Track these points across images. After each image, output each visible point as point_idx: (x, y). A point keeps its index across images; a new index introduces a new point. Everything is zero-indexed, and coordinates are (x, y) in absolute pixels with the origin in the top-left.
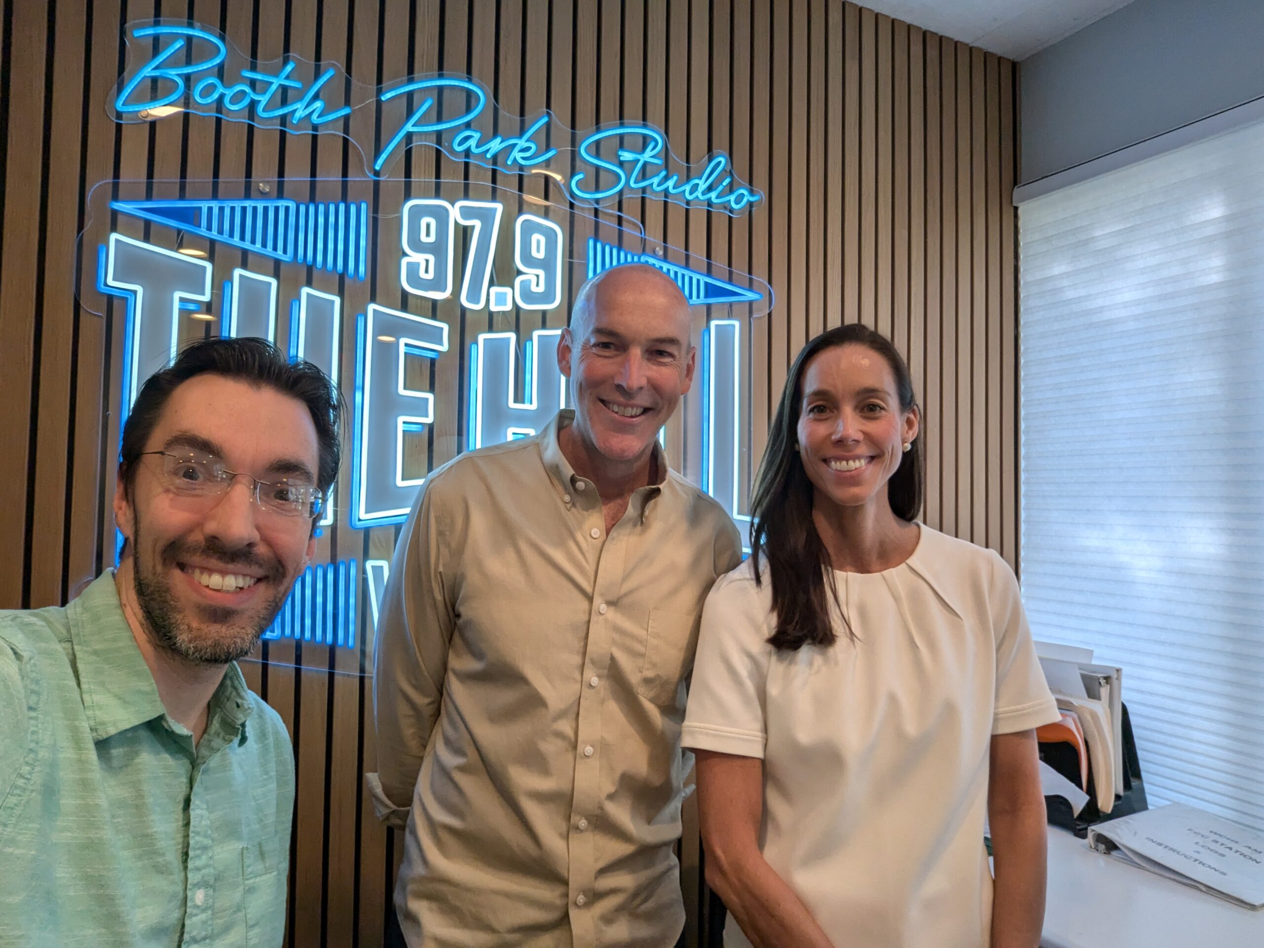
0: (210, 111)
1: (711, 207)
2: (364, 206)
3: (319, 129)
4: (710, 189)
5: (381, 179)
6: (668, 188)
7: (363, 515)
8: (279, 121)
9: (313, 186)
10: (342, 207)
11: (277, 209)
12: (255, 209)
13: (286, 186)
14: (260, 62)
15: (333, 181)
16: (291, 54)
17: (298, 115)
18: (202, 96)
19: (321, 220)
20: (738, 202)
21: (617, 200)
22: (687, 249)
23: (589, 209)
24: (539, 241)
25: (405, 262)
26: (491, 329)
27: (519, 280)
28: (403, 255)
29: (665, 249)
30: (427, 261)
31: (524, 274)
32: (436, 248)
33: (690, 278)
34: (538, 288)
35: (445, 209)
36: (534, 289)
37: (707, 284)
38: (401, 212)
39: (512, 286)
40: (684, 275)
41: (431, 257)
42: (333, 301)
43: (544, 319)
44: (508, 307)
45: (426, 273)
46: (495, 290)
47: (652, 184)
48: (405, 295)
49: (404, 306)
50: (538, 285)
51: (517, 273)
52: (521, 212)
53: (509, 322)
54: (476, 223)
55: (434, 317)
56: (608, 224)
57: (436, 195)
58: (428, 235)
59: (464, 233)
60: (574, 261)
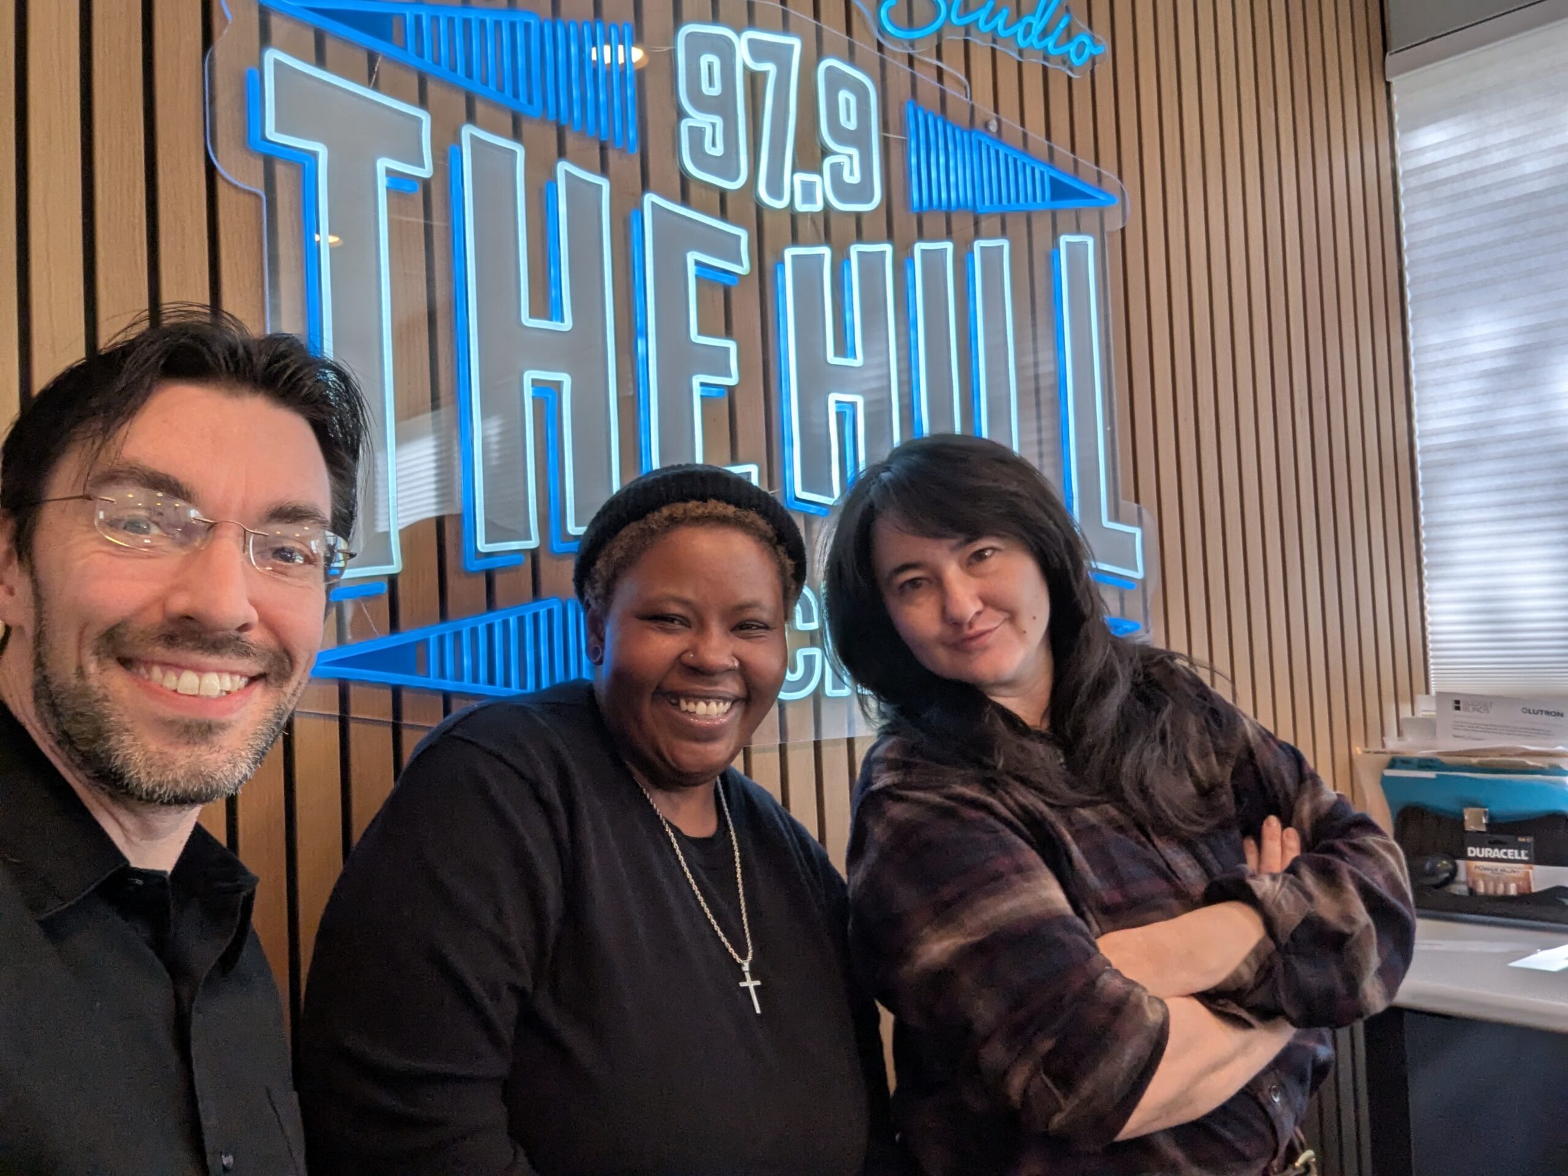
1: (1048, 62)
4: (1044, 34)
6: (996, 28)
11: (513, 26)
12: (483, 23)
20: (1079, 54)
21: (936, 43)
22: (1023, 124)
23: (902, 53)
24: (848, 102)
25: (685, 125)
26: (795, 241)
27: (827, 162)
28: (681, 114)
29: (999, 121)
30: (714, 125)
31: (834, 153)
32: (722, 106)
33: (1033, 170)
34: (852, 177)
35: (730, 44)
36: (847, 178)
37: (1052, 179)
38: (675, 43)
39: (820, 173)
40: (1024, 165)
41: (718, 121)
42: (599, 187)
43: (859, 227)
44: (818, 207)
45: (714, 144)
46: (800, 177)
47: (977, 21)
48: (685, 179)
49: (685, 199)
50: (852, 173)
51: (825, 152)
52: (820, 56)
53: (817, 231)
54: (770, 68)
55: (723, 215)
56: (927, 79)
57: (715, 19)
58: (711, 83)
59: (754, 81)
60: (891, 136)
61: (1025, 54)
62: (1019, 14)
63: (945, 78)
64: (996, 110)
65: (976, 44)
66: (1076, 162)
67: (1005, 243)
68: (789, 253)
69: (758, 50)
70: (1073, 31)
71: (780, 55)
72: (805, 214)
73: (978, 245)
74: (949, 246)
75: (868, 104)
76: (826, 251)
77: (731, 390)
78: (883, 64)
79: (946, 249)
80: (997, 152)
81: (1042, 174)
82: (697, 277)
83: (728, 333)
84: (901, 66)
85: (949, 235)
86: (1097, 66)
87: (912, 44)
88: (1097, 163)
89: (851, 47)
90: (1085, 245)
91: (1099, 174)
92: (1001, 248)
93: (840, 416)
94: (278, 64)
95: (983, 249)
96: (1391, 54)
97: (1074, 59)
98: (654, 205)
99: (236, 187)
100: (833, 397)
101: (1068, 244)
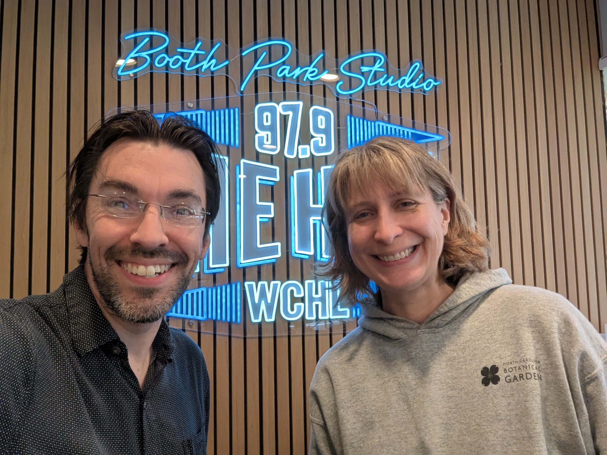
0: (163, 70)
1: (413, 91)
2: (237, 110)
3: (214, 73)
4: (412, 81)
5: (244, 95)
6: (388, 84)
7: (242, 261)
8: (195, 72)
9: (213, 101)
10: (227, 111)
11: (197, 115)
13: (200, 103)
14: (185, 43)
15: (222, 98)
16: (199, 37)
17: (204, 68)
18: (159, 63)
19: (217, 119)
20: (427, 86)
21: (361, 93)
22: (401, 115)
23: (347, 99)
24: (321, 120)
25: (257, 136)
26: (300, 167)
27: (312, 141)
28: (257, 133)
29: (389, 117)
30: (267, 135)
31: (315, 137)
32: (272, 129)
33: (404, 131)
34: (322, 144)
35: (275, 108)
36: (320, 145)
37: (412, 133)
38: (254, 111)
39: (310, 145)
41: (269, 133)
42: (225, 160)
43: (326, 160)
44: (308, 155)
45: (267, 140)
46: (301, 147)
47: (380, 82)
48: (258, 153)
49: (257, 159)
50: (322, 142)
51: (313, 137)
52: (312, 105)
53: (308, 163)
55: (272, 163)
56: (357, 106)
57: (271, 100)
58: (267, 121)
59: (284, 119)
60: (341, 128)
61: (402, 90)
62: (400, 77)
63: (366, 105)
64: (388, 113)
65: (380, 91)
66: (426, 126)
68: (296, 172)
69: (285, 108)
70: (426, 77)
71: (294, 109)
72: (303, 159)
75: (330, 119)
76: (310, 170)
77: (273, 219)
78: (338, 104)
80: (387, 127)
81: (408, 132)
82: (259, 184)
83: (272, 200)
84: (346, 103)
86: (437, 89)
87: (351, 95)
88: (437, 125)
89: (325, 101)
91: (437, 129)
93: (315, 225)
96: (602, 59)
97: (426, 89)
98: (244, 163)
100: (312, 219)
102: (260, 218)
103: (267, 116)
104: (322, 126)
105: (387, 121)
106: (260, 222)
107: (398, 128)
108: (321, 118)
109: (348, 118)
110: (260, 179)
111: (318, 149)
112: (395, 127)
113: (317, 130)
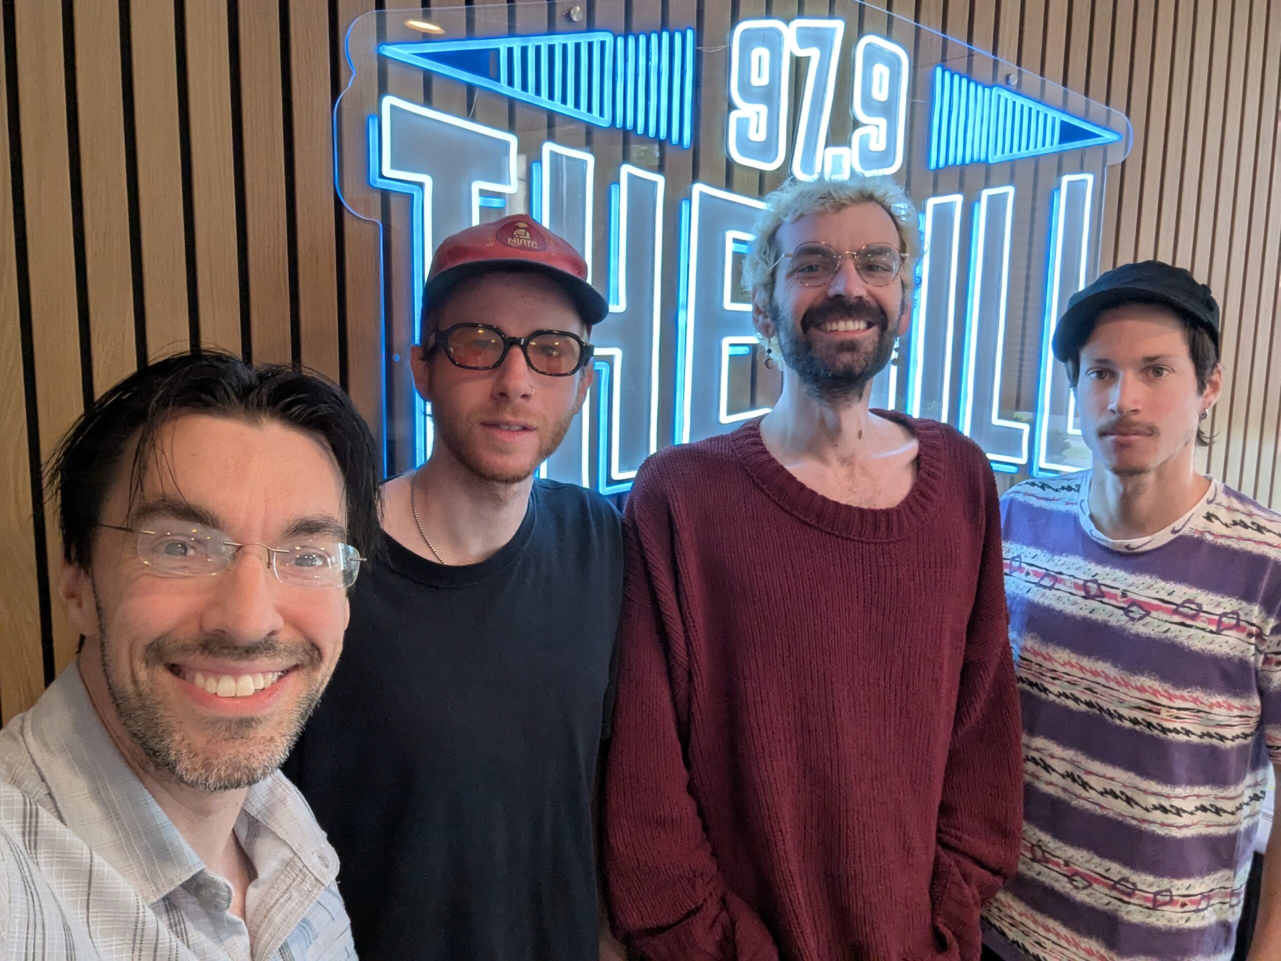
2: (690, 34)
10: (665, 36)
11: (590, 45)
12: (565, 47)
22: (1042, 73)
24: (881, 76)
25: (734, 116)
27: (856, 135)
28: (732, 107)
29: (1020, 73)
30: (758, 113)
31: (864, 125)
32: (768, 95)
33: (1046, 116)
34: (878, 144)
35: (779, 34)
36: (874, 147)
37: (1063, 124)
38: (731, 42)
39: (850, 145)
40: (1038, 113)
41: (763, 109)
42: (654, 184)
44: (846, 174)
45: (757, 132)
46: (831, 151)
48: (730, 164)
49: (730, 183)
50: (878, 141)
51: (857, 124)
52: (861, 33)
54: (813, 53)
55: (761, 194)
56: (957, 41)
57: (770, 12)
58: (759, 76)
59: (799, 66)
60: (918, 101)
63: (975, 38)
64: (1019, 63)
66: (1087, 104)
67: (1010, 190)
69: (805, 37)
71: (824, 41)
73: (986, 193)
74: (957, 199)
75: (899, 74)
77: (754, 348)
78: (918, 30)
79: (956, 202)
80: (1014, 103)
81: (1054, 119)
82: (733, 253)
84: (935, 32)
85: (961, 188)
88: (1107, 103)
89: (890, 19)
90: (1085, 181)
91: (1108, 114)
92: (1006, 194)
94: (393, 108)
95: (991, 198)
98: (700, 194)
99: (358, 218)
101: (1070, 183)
102: (732, 345)
103: (760, 58)
104: (880, 94)
105: (1015, 88)
106: (732, 358)
107: (1035, 107)
108: (881, 71)
109: (939, 71)
110: (736, 241)
111: (869, 158)
112: (1031, 104)
113: (869, 105)
